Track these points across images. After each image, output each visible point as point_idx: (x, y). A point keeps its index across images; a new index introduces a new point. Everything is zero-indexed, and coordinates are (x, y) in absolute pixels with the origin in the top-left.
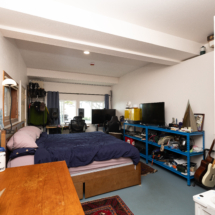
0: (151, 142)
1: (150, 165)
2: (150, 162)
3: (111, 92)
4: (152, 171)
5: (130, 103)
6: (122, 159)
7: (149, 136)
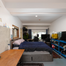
0: (61, 47)
1: (60, 55)
2: (60, 54)
3: (48, 28)
4: (60, 57)
5: (54, 32)
6: (45, 52)
7: (60, 44)
